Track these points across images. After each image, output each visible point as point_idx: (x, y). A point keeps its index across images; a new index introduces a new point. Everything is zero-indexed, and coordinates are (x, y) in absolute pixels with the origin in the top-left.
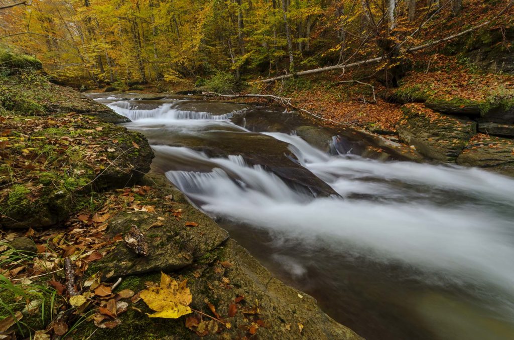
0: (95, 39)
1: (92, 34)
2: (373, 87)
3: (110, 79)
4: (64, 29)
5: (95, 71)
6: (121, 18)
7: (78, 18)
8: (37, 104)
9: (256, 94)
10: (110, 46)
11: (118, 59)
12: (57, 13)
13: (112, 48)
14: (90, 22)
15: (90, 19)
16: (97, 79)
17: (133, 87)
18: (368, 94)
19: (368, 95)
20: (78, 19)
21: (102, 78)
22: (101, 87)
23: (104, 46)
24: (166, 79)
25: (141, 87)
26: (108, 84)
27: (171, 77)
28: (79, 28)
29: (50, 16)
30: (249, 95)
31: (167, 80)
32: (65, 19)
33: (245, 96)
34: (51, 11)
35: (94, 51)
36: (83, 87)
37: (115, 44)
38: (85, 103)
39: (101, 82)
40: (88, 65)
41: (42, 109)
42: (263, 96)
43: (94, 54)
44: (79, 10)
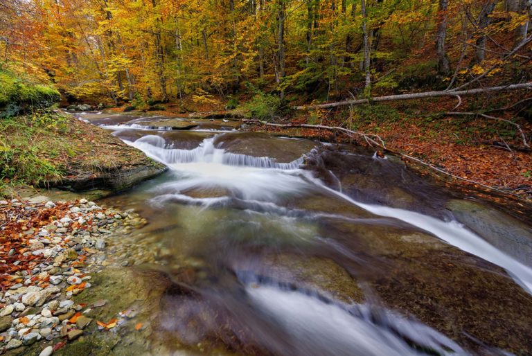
0: (115, 54)
1: (112, 48)
2: (518, 126)
3: (129, 97)
4: (84, 43)
5: (114, 88)
6: (144, 31)
7: (100, 31)
8: (49, 165)
9: (316, 124)
10: (131, 61)
11: (140, 76)
12: (78, 27)
13: (132, 63)
14: (111, 36)
15: (111, 32)
16: (116, 96)
17: (154, 106)
18: (510, 135)
19: (509, 138)
20: (99, 33)
21: (121, 96)
22: (119, 105)
23: (126, 61)
24: (194, 100)
25: (163, 106)
26: (127, 101)
27: (201, 98)
28: (99, 42)
29: (71, 30)
30: (306, 125)
31: (196, 101)
32: (86, 34)
33: (301, 127)
34: (73, 25)
35: (113, 67)
36: (101, 104)
37: (136, 58)
38: (114, 152)
39: (120, 99)
40: (108, 81)
41: (56, 174)
42: (327, 127)
43: (115, 70)
44: (101, 23)
